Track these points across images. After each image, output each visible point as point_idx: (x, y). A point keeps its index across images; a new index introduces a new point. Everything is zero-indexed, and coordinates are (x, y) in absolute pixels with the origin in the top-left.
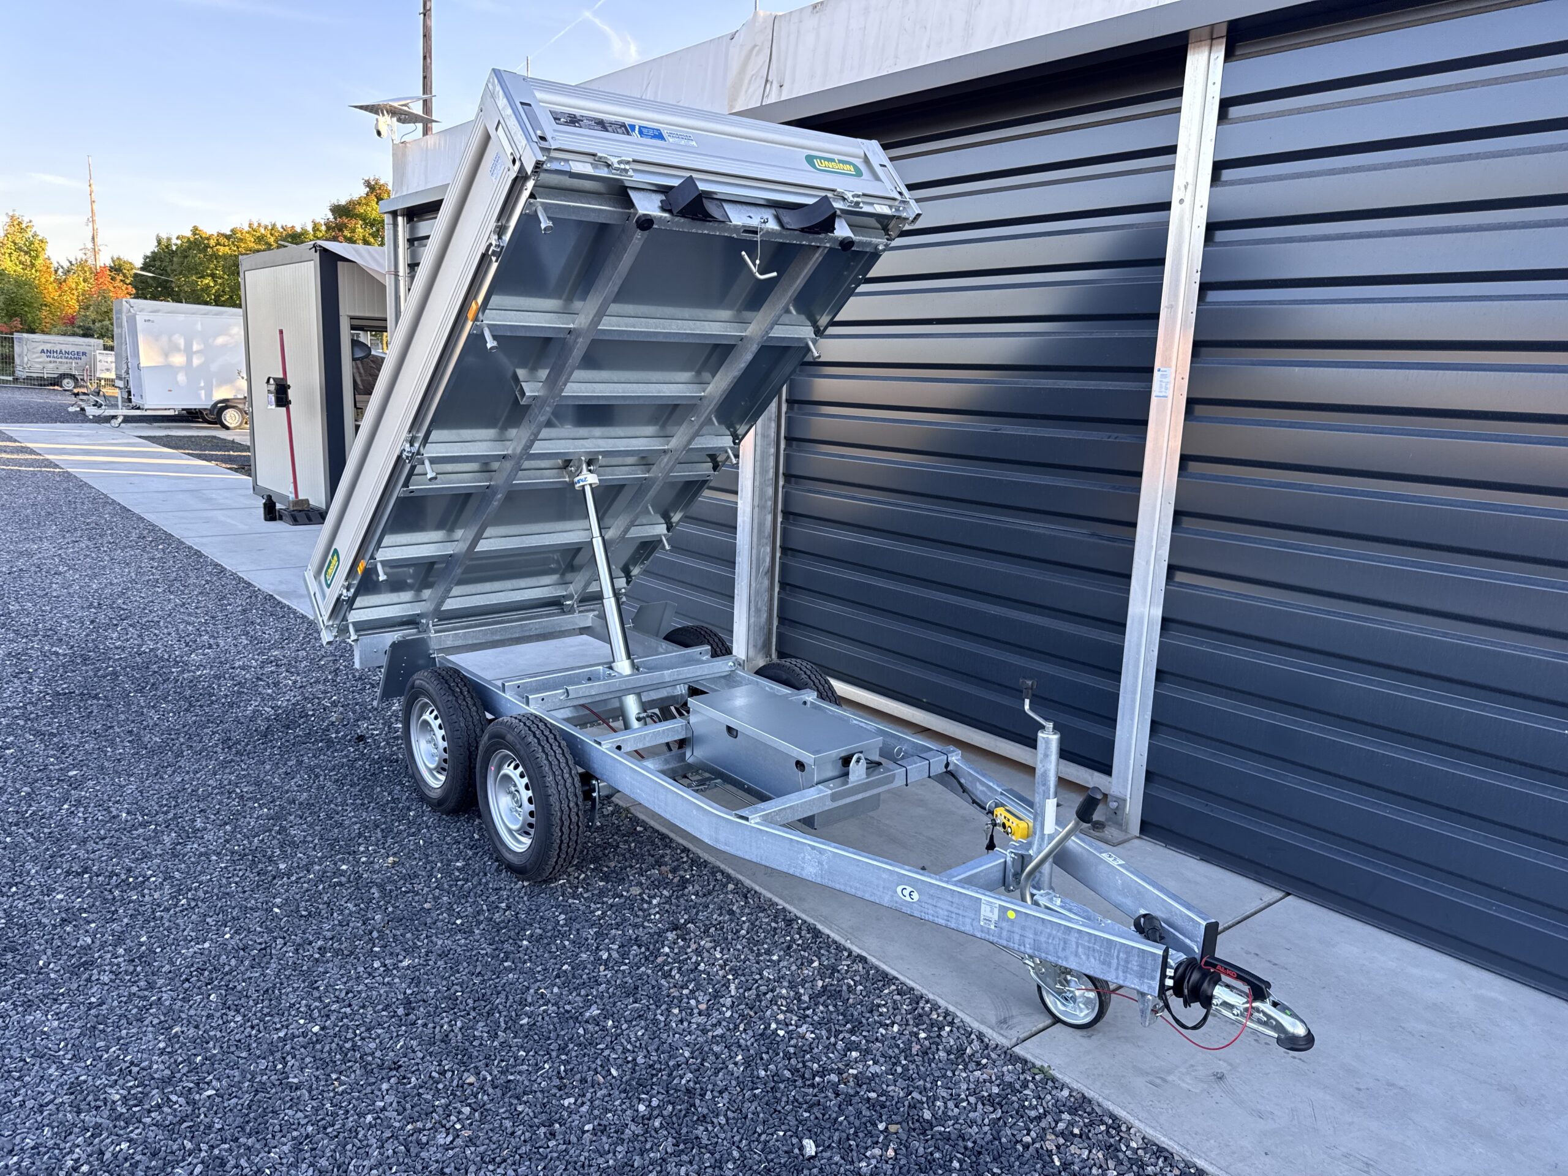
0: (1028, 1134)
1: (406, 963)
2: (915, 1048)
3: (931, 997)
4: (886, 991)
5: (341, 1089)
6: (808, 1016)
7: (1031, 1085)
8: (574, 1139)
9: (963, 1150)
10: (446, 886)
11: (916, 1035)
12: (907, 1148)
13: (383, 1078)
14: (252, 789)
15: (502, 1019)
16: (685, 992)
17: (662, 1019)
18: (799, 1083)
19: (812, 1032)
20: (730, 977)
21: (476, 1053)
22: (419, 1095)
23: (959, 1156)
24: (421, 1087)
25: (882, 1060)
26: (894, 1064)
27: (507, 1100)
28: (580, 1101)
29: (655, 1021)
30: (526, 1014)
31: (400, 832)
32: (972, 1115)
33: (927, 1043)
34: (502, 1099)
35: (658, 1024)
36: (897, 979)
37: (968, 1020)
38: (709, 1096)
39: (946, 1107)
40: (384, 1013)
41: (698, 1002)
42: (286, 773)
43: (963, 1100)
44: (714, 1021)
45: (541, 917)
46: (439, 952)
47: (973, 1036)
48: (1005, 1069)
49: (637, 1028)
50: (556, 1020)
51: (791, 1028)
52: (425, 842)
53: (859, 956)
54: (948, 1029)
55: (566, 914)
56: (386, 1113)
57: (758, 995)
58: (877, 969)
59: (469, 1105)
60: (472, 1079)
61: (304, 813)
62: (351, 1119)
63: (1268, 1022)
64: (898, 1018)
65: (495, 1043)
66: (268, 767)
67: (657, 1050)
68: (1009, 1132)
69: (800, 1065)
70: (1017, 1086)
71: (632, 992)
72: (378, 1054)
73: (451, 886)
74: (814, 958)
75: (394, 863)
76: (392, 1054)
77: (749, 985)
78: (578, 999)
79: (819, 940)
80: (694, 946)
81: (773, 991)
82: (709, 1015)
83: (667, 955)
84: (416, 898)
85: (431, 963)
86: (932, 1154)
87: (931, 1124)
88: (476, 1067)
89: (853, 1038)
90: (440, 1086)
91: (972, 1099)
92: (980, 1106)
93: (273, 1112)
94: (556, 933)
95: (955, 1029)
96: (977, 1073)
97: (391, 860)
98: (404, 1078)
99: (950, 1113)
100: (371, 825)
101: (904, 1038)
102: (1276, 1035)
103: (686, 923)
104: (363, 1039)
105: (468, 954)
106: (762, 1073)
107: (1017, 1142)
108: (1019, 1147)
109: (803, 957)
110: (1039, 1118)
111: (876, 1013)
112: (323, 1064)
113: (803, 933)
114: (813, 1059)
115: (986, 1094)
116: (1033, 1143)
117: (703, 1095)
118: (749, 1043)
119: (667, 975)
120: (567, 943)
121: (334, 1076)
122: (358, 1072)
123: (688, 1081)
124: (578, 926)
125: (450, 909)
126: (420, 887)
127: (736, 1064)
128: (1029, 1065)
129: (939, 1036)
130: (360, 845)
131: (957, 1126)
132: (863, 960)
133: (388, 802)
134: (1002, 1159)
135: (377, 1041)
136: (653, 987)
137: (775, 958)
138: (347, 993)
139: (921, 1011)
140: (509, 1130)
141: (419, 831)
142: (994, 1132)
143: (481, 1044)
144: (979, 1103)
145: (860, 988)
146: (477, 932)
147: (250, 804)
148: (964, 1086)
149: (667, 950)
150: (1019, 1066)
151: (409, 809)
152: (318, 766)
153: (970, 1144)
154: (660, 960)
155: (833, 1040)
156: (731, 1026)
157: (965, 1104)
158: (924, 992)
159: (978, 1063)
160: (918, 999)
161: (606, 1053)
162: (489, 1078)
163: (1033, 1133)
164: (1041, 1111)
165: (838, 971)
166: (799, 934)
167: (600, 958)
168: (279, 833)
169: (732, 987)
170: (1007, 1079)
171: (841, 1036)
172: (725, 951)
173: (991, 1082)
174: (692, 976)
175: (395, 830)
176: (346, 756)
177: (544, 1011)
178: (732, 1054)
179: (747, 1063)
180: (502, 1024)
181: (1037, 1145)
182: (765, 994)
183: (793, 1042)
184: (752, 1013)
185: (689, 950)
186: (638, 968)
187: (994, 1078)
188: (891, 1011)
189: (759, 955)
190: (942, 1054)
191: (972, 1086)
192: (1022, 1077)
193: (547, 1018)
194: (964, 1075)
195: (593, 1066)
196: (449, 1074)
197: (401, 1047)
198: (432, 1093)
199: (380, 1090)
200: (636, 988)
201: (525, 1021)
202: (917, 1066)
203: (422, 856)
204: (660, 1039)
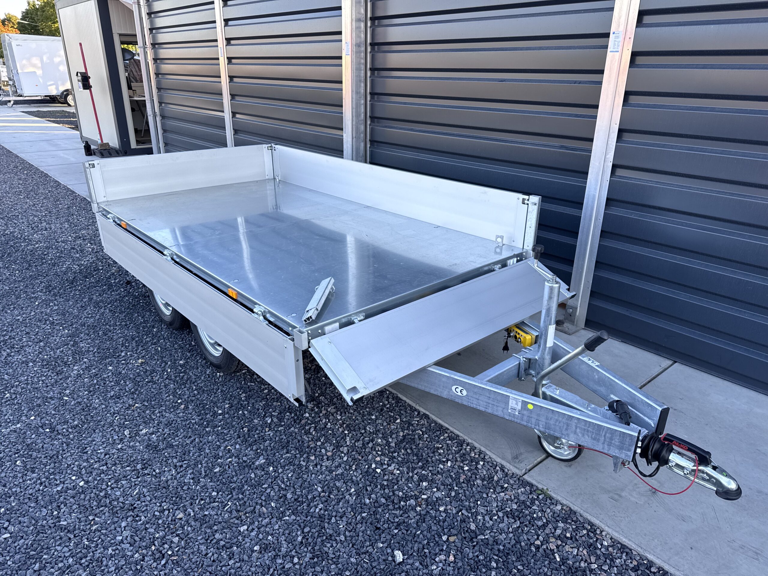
0: (538, 539)
1: (144, 431)
2: (463, 477)
3: (470, 441)
4: (442, 438)
5: (94, 528)
6: (394, 457)
7: (537, 502)
8: (246, 558)
9: (497, 553)
10: (173, 377)
11: (462, 468)
12: (462, 553)
13: (123, 518)
14: (59, 317)
15: (203, 469)
16: (319, 443)
17: (304, 464)
18: (391, 507)
19: (398, 469)
20: (346, 432)
21: (184, 496)
22: (146, 529)
23: (496, 557)
24: (148, 523)
25: (442, 487)
26: (450, 490)
27: (203, 530)
28: (250, 528)
29: (300, 466)
30: (218, 465)
31: (147, 342)
32: (501, 525)
33: (469, 474)
34: (200, 529)
35: (302, 468)
36: (448, 429)
37: (493, 456)
38: (333, 520)
39: (484, 520)
40: (128, 468)
41: (326, 450)
42: (82, 307)
43: (495, 515)
44: (337, 464)
45: (231, 396)
46: (166, 422)
47: (498, 468)
48: (519, 491)
49: (288, 471)
50: (237, 468)
51: (385, 467)
52: (161, 349)
53: (424, 414)
54: (481, 463)
55: (246, 393)
56: (123, 546)
57: (363, 444)
58: (436, 423)
59: (178, 535)
60: (181, 515)
61: (89, 332)
62: (99, 551)
63: (710, 479)
64: (450, 457)
65: (198, 487)
66: (71, 303)
67: (301, 486)
68: (525, 537)
69: (391, 494)
70: (528, 503)
71: (285, 446)
72: (121, 499)
73: (176, 377)
74: (397, 417)
75: (142, 363)
76: (130, 499)
77: (358, 438)
78: (251, 452)
79: (399, 404)
80: (324, 412)
81: (372, 441)
82: (333, 460)
83: (307, 418)
84: (154, 386)
85: (160, 430)
86: (477, 556)
87: (476, 533)
88: (184, 506)
89: (423, 472)
90: (160, 522)
91: (501, 514)
92: (506, 519)
93: (47, 548)
94: (240, 406)
95: (486, 463)
96: (502, 494)
97: (140, 361)
98: (137, 516)
99: (487, 525)
100: (129, 338)
101: (455, 471)
102: (715, 489)
103: (318, 397)
104: (112, 488)
105: (184, 423)
106: (367, 501)
107: (531, 544)
108: (533, 549)
109: (390, 416)
110: (544, 526)
111: (437, 454)
112: (85, 509)
113: (390, 400)
114: (399, 490)
115: (509, 510)
116: (542, 545)
117: (330, 519)
118: (358, 479)
119: (308, 433)
120: (246, 412)
121: (91, 518)
122: (107, 514)
123: (321, 509)
124: (253, 401)
125: (174, 394)
126: (157, 379)
127: (350, 495)
128: (535, 488)
129: (476, 468)
130: (122, 351)
131: (492, 534)
132: (427, 417)
133: (141, 323)
134: (524, 559)
135: (121, 490)
136: (299, 442)
137: (373, 417)
138: (105, 455)
139: (464, 451)
140: (204, 553)
141: (159, 341)
142: (516, 538)
143: (189, 488)
144: (505, 517)
145: (426, 436)
146: (190, 407)
147: (57, 328)
148: (495, 505)
149: (307, 415)
150: (528, 488)
151: (154, 327)
152: (102, 301)
153: (501, 547)
154: (303, 422)
155: (411, 474)
156: (347, 467)
157: (496, 518)
158: (466, 438)
159: (502, 487)
160: (461, 443)
161: (268, 490)
162: (192, 514)
163: (541, 538)
164: (545, 521)
165: (412, 425)
166: (388, 401)
167: (266, 423)
168: (73, 346)
169: (348, 439)
170: (522, 498)
171: (415, 472)
172: (343, 415)
173: (512, 501)
174: (323, 432)
175: (144, 341)
176: (119, 294)
177: (230, 462)
178: (348, 488)
179: (358, 494)
180: (203, 472)
181: (544, 547)
182: (368, 443)
183: (386, 478)
184: (360, 458)
185: (321, 415)
186: (290, 428)
187: (513, 498)
188: (446, 452)
189: (363, 416)
190: (479, 482)
191: (500, 504)
192: (530, 497)
193: (231, 467)
194: (494, 496)
195: (260, 501)
196: (166, 512)
197: (137, 494)
198: (154, 527)
199: (120, 527)
200: (288, 442)
201: (217, 470)
202: (464, 490)
203: (159, 358)
204: (303, 478)
